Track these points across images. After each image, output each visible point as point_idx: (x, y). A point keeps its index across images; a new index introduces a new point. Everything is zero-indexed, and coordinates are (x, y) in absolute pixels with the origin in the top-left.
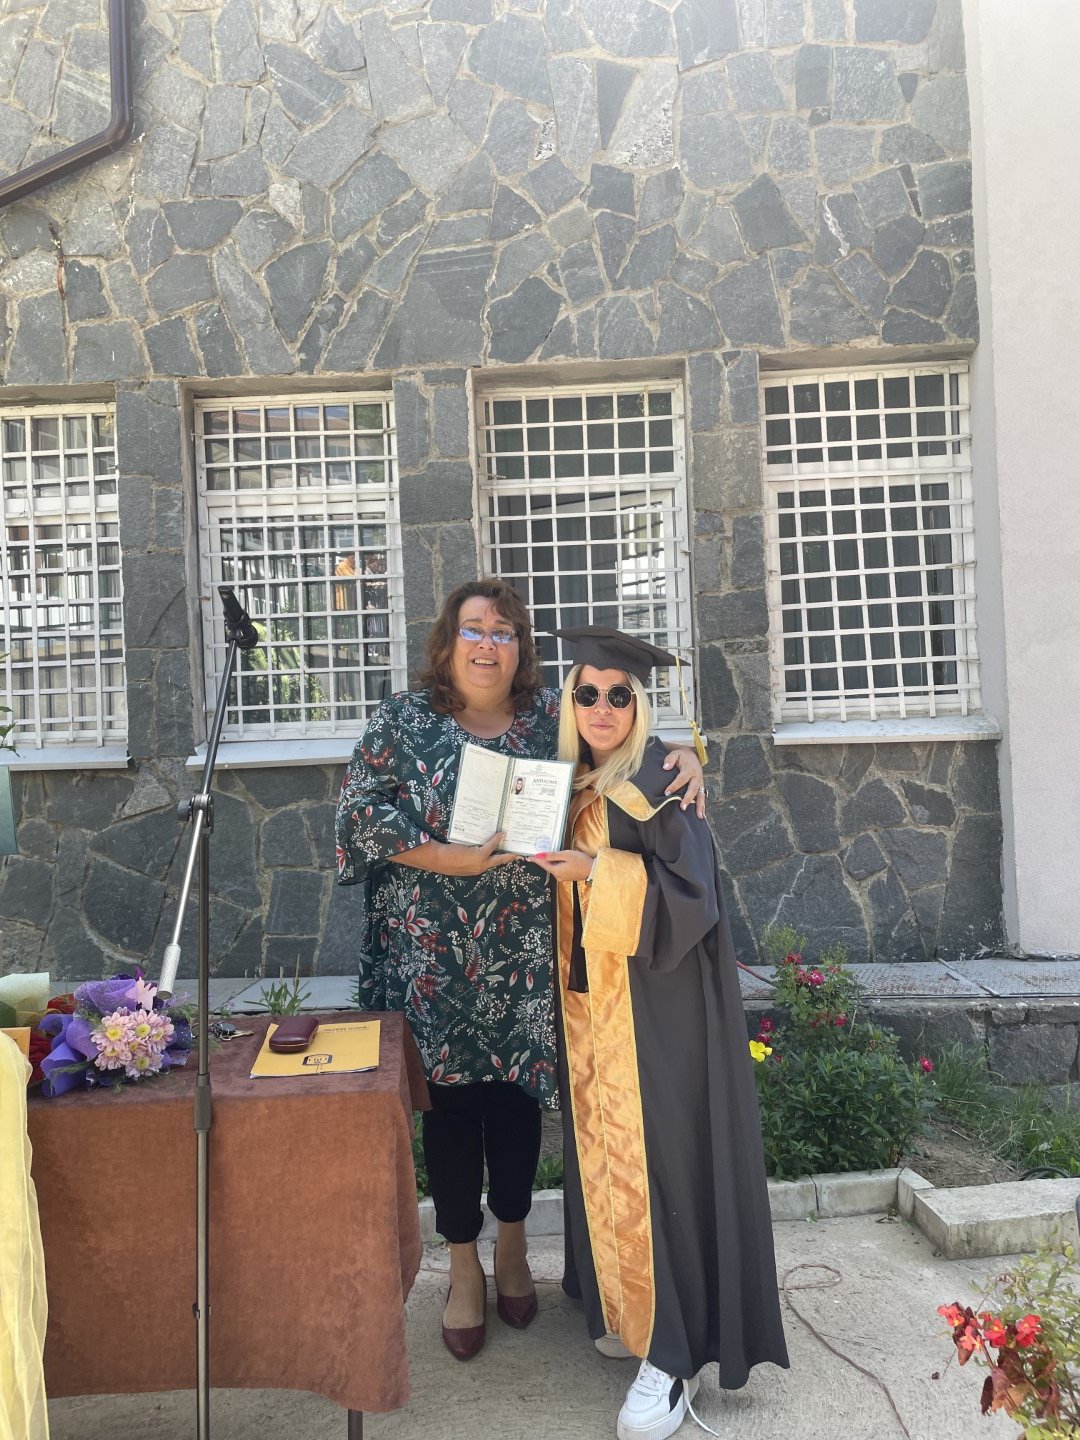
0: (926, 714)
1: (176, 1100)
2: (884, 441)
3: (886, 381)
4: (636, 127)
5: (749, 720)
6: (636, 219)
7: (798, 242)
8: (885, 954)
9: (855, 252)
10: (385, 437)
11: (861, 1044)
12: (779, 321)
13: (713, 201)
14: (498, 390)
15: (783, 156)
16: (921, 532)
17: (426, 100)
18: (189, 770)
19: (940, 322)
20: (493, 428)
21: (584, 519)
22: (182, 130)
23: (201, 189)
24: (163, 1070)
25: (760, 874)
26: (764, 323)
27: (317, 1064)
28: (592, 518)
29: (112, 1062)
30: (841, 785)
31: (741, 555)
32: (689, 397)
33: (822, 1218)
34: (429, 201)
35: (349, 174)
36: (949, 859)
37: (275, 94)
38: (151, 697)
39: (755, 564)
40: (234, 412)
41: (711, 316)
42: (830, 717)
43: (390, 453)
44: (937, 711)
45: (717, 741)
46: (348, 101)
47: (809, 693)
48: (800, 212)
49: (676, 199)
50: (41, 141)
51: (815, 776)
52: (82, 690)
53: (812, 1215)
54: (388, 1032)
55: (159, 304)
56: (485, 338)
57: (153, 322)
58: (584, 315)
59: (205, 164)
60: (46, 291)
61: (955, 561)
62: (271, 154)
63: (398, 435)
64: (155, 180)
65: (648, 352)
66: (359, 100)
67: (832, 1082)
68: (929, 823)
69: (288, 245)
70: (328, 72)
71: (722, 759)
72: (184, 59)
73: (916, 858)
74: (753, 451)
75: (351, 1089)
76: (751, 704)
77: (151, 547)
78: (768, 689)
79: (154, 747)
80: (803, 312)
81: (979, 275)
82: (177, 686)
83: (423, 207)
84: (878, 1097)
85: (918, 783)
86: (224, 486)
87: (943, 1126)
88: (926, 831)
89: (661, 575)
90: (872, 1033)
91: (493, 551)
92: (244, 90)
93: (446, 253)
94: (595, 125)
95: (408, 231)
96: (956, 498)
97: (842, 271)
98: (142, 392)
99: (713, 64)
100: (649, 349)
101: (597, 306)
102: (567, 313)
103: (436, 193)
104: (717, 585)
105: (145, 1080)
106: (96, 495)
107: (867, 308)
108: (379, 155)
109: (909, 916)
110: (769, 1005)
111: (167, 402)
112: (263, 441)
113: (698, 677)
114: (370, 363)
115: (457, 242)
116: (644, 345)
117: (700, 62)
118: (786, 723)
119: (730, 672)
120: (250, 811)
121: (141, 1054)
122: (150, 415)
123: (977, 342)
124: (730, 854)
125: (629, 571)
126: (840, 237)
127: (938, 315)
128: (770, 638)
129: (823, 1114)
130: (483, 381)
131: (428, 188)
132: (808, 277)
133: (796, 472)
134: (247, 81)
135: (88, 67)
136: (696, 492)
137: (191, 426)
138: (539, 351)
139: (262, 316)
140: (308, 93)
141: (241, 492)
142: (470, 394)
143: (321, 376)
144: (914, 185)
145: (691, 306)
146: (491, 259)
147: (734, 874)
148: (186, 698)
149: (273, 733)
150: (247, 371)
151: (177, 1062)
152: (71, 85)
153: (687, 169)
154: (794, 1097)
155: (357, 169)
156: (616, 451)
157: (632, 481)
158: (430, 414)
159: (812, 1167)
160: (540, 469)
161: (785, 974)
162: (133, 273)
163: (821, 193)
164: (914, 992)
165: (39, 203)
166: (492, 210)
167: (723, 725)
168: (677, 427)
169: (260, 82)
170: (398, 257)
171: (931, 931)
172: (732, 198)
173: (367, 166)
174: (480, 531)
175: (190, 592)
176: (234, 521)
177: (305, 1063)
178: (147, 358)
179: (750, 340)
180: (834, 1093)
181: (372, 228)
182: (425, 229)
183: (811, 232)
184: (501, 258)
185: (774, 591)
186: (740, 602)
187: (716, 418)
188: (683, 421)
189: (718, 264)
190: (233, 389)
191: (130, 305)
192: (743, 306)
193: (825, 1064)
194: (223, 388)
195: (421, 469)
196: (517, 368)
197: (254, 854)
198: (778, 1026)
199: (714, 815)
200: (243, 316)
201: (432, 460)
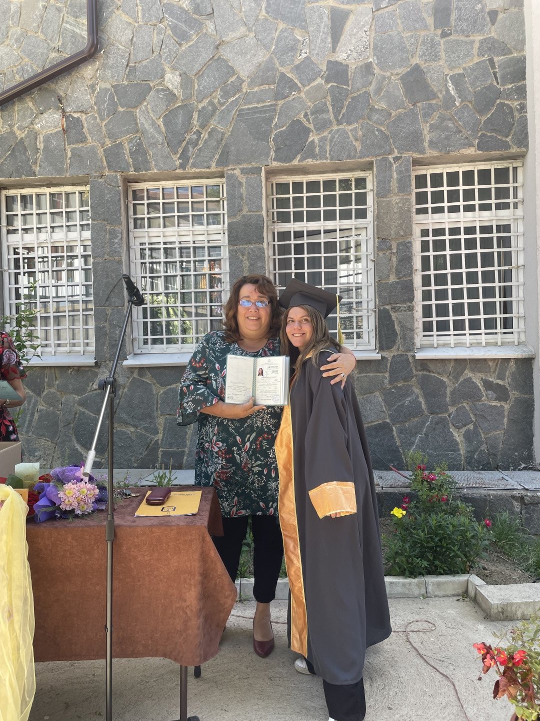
0: (496, 344)
1: (98, 526)
2: (477, 202)
3: (478, 171)
4: (350, 40)
5: (403, 346)
6: (350, 88)
7: (433, 99)
8: (471, 467)
9: (463, 104)
10: (221, 202)
11: (454, 512)
12: (423, 140)
13: (389, 78)
14: (278, 177)
15: (426, 54)
16: (495, 250)
17: (243, 29)
18: (124, 367)
19: (508, 140)
20: (275, 197)
21: (320, 243)
22: (122, 48)
23: (131, 77)
24: (93, 511)
25: (407, 424)
26: (415, 141)
27: (168, 511)
28: (325, 243)
29: (68, 506)
30: (450, 380)
31: (400, 262)
32: (375, 180)
33: (428, 597)
34: (245, 81)
35: (204, 68)
36: (506, 419)
37: (168, 28)
38: (106, 331)
39: (408, 266)
40: (147, 190)
41: (387, 137)
42: (445, 345)
43: (223, 210)
44: (502, 343)
45: (386, 356)
46: (204, 31)
47: (435, 333)
48: (435, 83)
49: (370, 77)
50: (53, 55)
51: (436, 375)
52: (74, 327)
53: (423, 596)
54: (205, 497)
55: (111, 136)
56: (272, 151)
57: (108, 145)
58: (322, 138)
59: (133, 65)
60: (56, 130)
61: (513, 265)
62: (166, 59)
63: (228, 200)
64: (109, 73)
65: (355, 157)
66: (210, 30)
67: (436, 529)
68: (496, 400)
69: (174, 105)
70: (195, 16)
71: (389, 366)
72: (124, 11)
73: (488, 418)
74: (408, 208)
75: (183, 524)
76: (404, 338)
77: (106, 257)
78: (413, 330)
79: (108, 355)
80: (435, 135)
81: (529, 115)
82: (118, 326)
83: (241, 84)
84: (459, 538)
85: (490, 379)
86: (142, 226)
87: (496, 554)
88: (493, 404)
89: (360, 272)
90: (460, 505)
91: (275, 259)
92: (153, 27)
93: (252, 108)
94: (329, 40)
95: (233, 97)
96: (515, 232)
97: (456, 114)
98: (102, 180)
99: (391, 7)
100: (355, 156)
101: (328, 134)
102: (314, 137)
103: (248, 77)
104: (388, 277)
105: (84, 516)
106: (80, 232)
107: (469, 133)
108: (219, 58)
109: (484, 447)
110: (408, 490)
111: (114, 185)
112: (161, 204)
113: (377, 324)
114: (214, 164)
115: (258, 103)
116: (352, 154)
117: (384, 6)
118: (422, 348)
119: (394, 321)
120: (154, 388)
121: (82, 503)
122: (106, 192)
123: (528, 150)
124: (391, 414)
125: (344, 270)
126: (456, 96)
127: (507, 137)
128: (415, 304)
129: (430, 545)
130: (271, 173)
131: (243, 74)
132: (438, 117)
133: (430, 219)
134: (154, 22)
135: (77, 17)
136: (377, 229)
137: (126, 197)
138: (299, 157)
139: (161, 141)
140: (184, 27)
141: (150, 230)
142: (263, 179)
143: (190, 171)
144: (496, 68)
145: (377, 133)
146: (275, 109)
147: (394, 424)
149: (165, 349)
150: (153, 169)
151: (101, 508)
152: (68, 26)
153: (376, 62)
154: (415, 536)
155: (209, 66)
156: (338, 208)
157: (346, 223)
158: (243, 190)
159: (424, 572)
160: (298, 217)
161: (416, 475)
162: (98, 120)
163: (446, 73)
164: (484, 486)
165: (53, 86)
166: (276, 85)
167: (390, 349)
168: (369, 195)
169: (161, 22)
170: (229, 110)
171: (495, 455)
172: (399, 76)
173: (214, 64)
174: (268, 249)
176: (147, 244)
177: (162, 510)
178: (105, 163)
179: (406, 151)
180: (437, 535)
181: (216, 95)
182: (242, 95)
183: (441, 94)
184: (280, 110)
185: (418, 280)
186: (400, 286)
187: (389, 191)
188: (372, 192)
189: (391, 111)
190: (146, 178)
191: (96, 136)
192: (404, 132)
193: (433, 520)
194: (142, 178)
195: (239, 218)
196: (288, 166)
197: (155, 409)
198: (412, 501)
199: (384, 394)
200: (152, 141)
201: (244, 213)
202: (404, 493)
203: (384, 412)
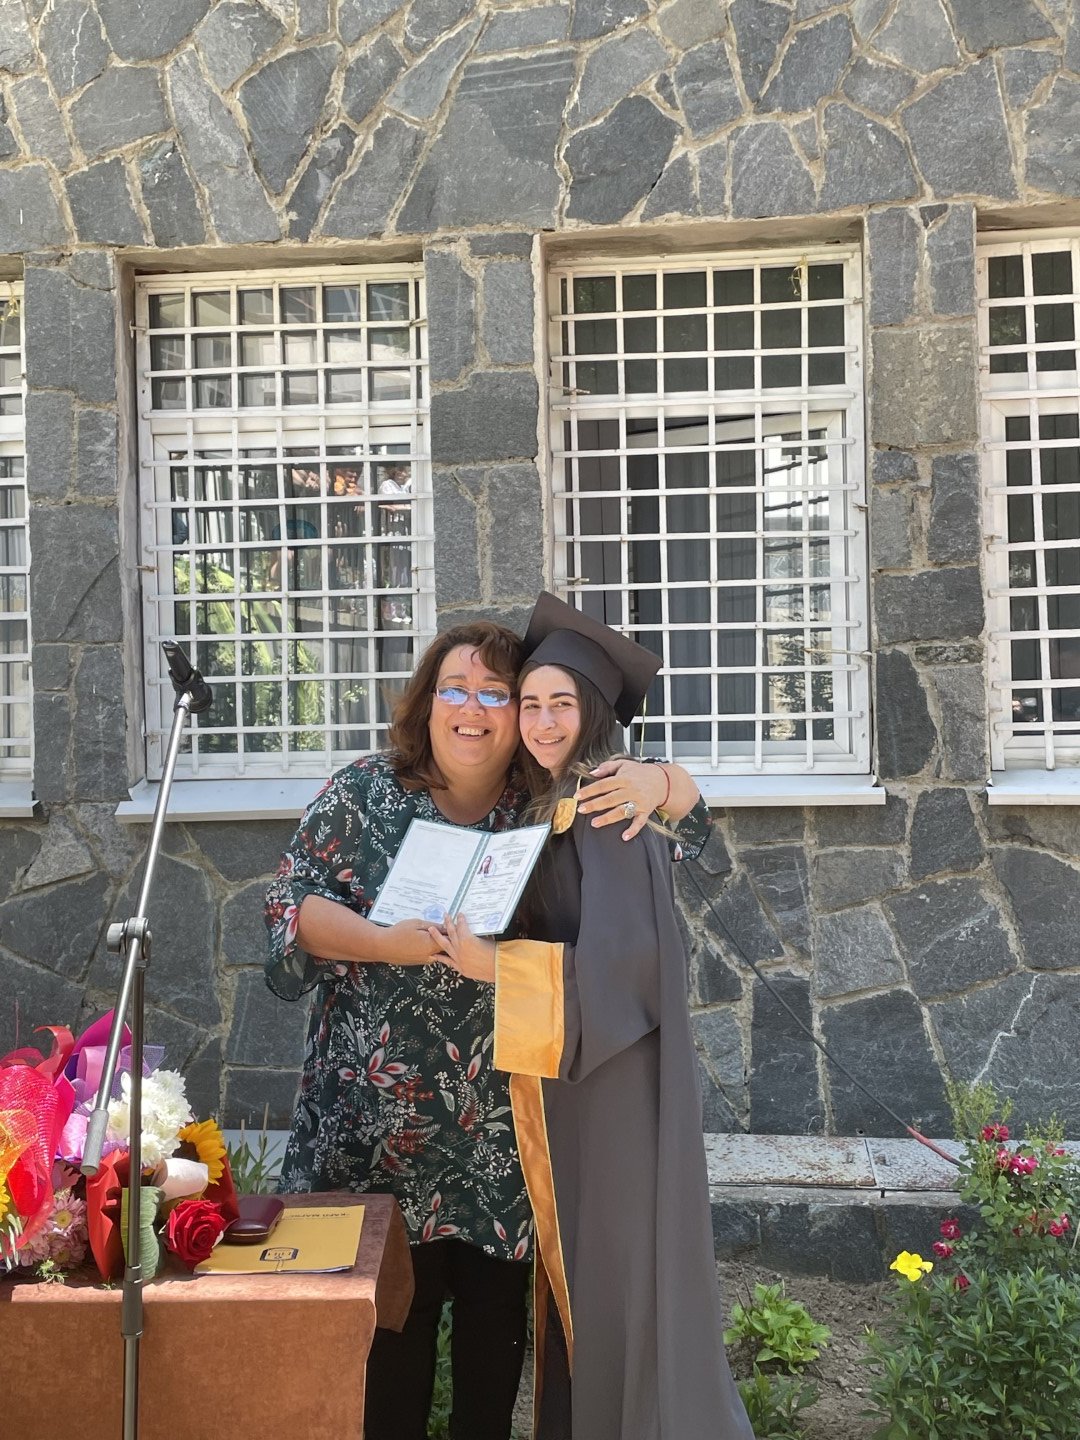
5: (952, 766)
6: (792, 7)
7: (1040, 39)
10: (413, 332)
12: (1008, 160)
14: (587, 260)
18: (120, 822)
20: (572, 318)
21: (706, 455)
25: (964, 999)
26: (986, 162)
27: (277, 1259)
28: (718, 454)
31: (942, 515)
32: (867, 274)
38: (68, 714)
39: (964, 529)
40: (194, 295)
41: (904, 150)
43: (419, 356)
45: (902, 795)
47: (1048, 724)
51: (1051, 853)
55: (88, 140)
56: (562, 187)
57: (78, 167)
58: (709, 151)
63: (431, 331)
65: (807, 208)
67: (1019, 1315)
69: (275, 52)
71: (909, 823)
74: (965, 357)
76: (954, 740)
77: (70, 495)
78: (980, 719)
79: (71, 787)
80: (1046, 145)
82: (105, 699)
86: (177, 404)
91: (570, 502)
93: (506, 62)
95: (450, 28)
98: (62, 269)
100: (808, 203)
101: (730, 138)
102: (685, 149)
104: (906, 558)
110: (955, 1200)
111: (96, 282)
112: (234, 338)
113: (875, 698)
114: (391, 225)
115: (523, 48)
116: (800, 197)
118: (1010, 769)
119: (922, 691)
120: (207, 883)
122: (73, 304)
124: (917, 968)
128: (986, 641)
129: (999, 1360)
130: (557, 250)
132: (1055, 92)
133: (1033, 386)
136: (875, 418)
137: (131, 317)
138: (641, 207)
139: (235, 157)
141: (201, 413)
142: (537, 271)
143: (319, 245)
145: (873, 138)
146: (572, 67)
147: (924, 999)
148: (118, 717)
149: (241, 769)
150: (213, 238)
154: (960, 1334)
156: (758, 353)
157: (782, 398)
158: (477, 301)
160: (641, 379)
161: (974, 1154)
162: (51, 95)
167: (916, 772)
168: (852, 317)
170: (435, 68)
174: (550, 473)
175: (126, 561)
176: (191, 453)
177: (263, 1257)
178: (70, 219)
179: (958, 189)
180: (1020, 1331)
181: (398, 24)
182: (475, 26)
183: (1061, 23)
184: (588, 69)
185: (995, 567)
186: (940, 586)
187: (908, 308)
188: (860, 306)
189: (915, 73)
190: (191, 262)
191: (46, 142)
192: (954, 136)
193: (1010, 1290)
194: (177, 261)
195: (463, 383)
196: (609, 231)
197: (211, 947)
198: (968, 1231)
199: (894, 908)
200: (208, 157)
201: (478, 370)
202: (946, 1210)
203: (894, 961)
